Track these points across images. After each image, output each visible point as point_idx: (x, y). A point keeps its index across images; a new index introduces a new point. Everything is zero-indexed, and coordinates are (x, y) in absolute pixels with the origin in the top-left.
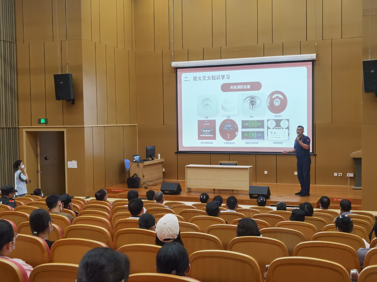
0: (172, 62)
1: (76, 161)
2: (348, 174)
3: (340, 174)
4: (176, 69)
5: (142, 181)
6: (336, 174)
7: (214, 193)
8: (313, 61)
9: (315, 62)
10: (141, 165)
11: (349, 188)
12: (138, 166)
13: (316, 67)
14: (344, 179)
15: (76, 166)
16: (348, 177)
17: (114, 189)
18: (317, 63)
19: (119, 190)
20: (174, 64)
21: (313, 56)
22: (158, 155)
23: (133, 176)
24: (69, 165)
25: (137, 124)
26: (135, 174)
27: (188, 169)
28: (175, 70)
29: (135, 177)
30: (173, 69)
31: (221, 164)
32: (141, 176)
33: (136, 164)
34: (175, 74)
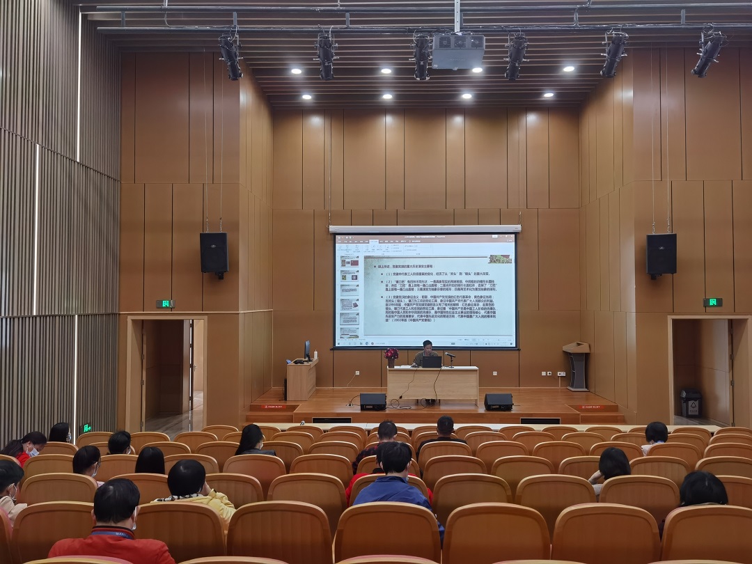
0: (329, 226)
2: (559, 373)
3: (549, 373)
4: (335, 234)
6: (544, 374)
8: (516, 234)
9: (518, 235)
11: (560, 390)
13: (518, 241)
14: (553, 379)
16: (559, 377)
17: (268, 406)
18: (520, 236)
19: (276, 407)
20: (333, 228)
21: (518, 228)
22: (315, 352)
25: (272, 310)
27: (390, 372)
28: (333, 236)
30: (330, 236)
34: (332, 242)
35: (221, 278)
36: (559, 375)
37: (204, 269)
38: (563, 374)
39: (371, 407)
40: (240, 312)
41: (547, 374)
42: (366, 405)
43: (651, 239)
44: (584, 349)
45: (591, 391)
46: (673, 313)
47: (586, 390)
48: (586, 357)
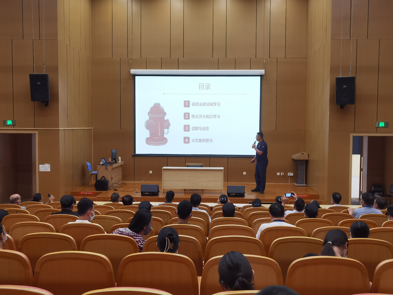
0: (130, 70)
1: (49, 164)
2: (289, 173)
3: (282, 174)
4: (134, 75)
5: (110, 184)
6: (278, 174)
7: (185, 193)
8: (261, 76)
9: (262, 77)
10: (109, 168)
11: (289, 185)
12: (106, 169)
13: (263, 81)
14: (285, 177)
15: (49, 170)
16: (289, 176)
17: (83, 192)
18: (264, 77)
19: (89, 193)
20: (133, 71)
21: (262, 72)
22: (119, 157)
23: (101, 179)
24: (41, 169)
25: (92, 128)
26: (103, 177)
27: (164, 171)
28: (133, 77)
29: (102, 179)
30: (131, 76)
31: (187, 166)
32: (108, 178)
33: (104, 167)
34: (133, 81)
35: (47, 105)
36: (289, 175)
37: (33, 98)
38: (291, 174)
39: (148, 193)
40: (60, 129)
41: (280, 174)
42: (145, 192)
43: (338, 80)
44: (305, 157)
45: (308, 185)
46: (354, 132)
47: (305, 185)
48: (306, 162)
